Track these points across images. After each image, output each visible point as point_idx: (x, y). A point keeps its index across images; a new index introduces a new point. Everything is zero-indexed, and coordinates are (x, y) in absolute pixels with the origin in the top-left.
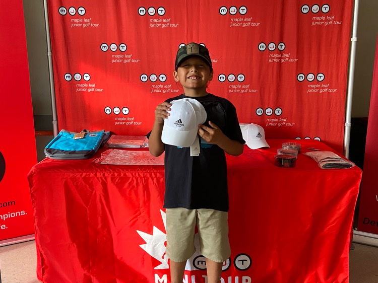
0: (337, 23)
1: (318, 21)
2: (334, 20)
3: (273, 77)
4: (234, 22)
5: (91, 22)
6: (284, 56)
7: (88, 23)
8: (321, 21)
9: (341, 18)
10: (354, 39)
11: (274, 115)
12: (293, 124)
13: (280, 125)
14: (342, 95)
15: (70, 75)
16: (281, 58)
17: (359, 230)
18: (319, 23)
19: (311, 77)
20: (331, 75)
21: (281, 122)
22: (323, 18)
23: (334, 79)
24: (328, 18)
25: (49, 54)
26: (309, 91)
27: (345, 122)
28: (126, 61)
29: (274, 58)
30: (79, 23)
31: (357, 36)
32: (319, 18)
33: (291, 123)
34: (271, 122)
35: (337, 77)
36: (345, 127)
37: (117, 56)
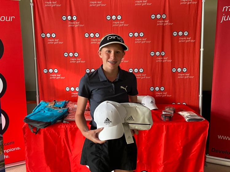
0: (192, 41)
1: (182, 40)
2: (191, 39)
3: (159, 70)
4: (137, 41)
6: (164, 58)
7: (57, 42)
8: (184, 40)
9: (195, 39)
10: (202, 50)
11: (160, 91)
12: (170, 96)
13: (163, 96)
14: (197, 79)
15: (46, 70)
16: (163, 60)
17: (209, 155)
18: (182, 41)
19: (179, 70)
20: (191, 69)
21: (164, 95)
22: (185, 38)
23: (192, 71)
24: (187, 38)
25: (35, 58)
26: (178, 77)
27: (199, 94)
28: (77, 62)
29: (159, 60)
30: (52, 41)
31: (204, 48)
32: (182, 39)
33: (170, 95)
34: (159, 95)
35: (194, 70)
36: (199, 97)
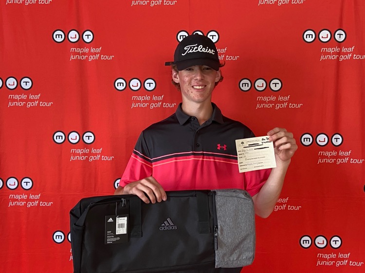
5: (40, 100)
37: (79, 151)
